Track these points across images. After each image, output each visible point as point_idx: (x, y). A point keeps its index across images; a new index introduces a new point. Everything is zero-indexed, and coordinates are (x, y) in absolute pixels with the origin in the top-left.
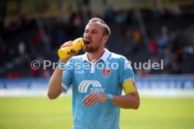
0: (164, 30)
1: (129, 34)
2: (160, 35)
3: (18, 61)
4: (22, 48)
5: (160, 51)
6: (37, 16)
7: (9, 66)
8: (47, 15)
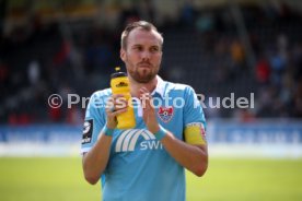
0: (282, 41)
1: (220, 48)
2: (275, 50)
3: (27, 94)
4: (34, 71)
5: (275, 78)
6: (60, 16)
7: (12, 102)
8: (76, 15)
